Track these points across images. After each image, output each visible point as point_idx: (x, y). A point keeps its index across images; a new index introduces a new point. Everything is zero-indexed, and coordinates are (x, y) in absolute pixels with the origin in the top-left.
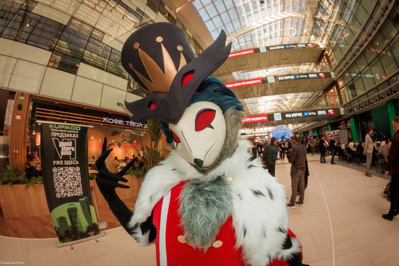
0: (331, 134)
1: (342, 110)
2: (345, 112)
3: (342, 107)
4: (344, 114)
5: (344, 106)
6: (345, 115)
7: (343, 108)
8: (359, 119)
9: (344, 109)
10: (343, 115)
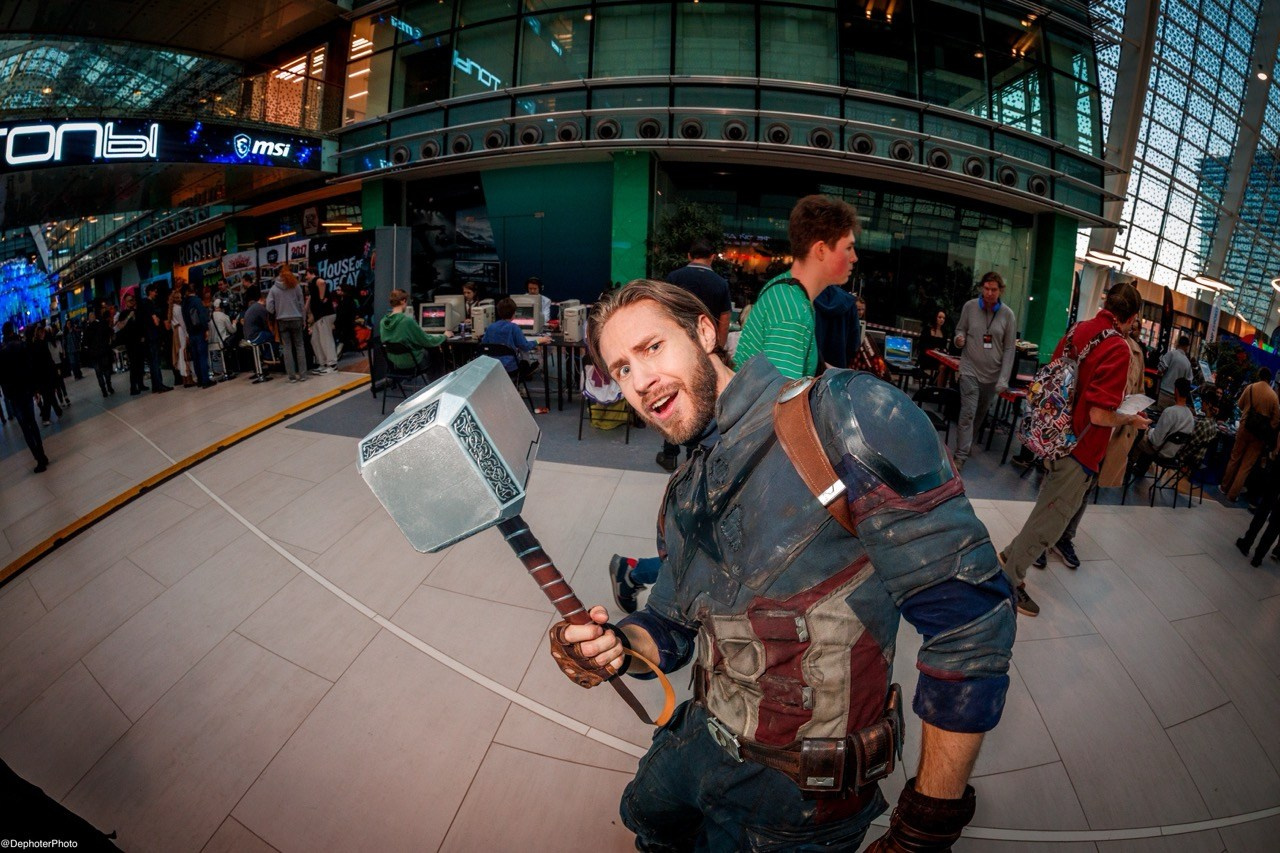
0: (254, 265)
1: (329, 150)
2: (339, 164)
3: (330, 138)
4: (334, 170)
5: (344, 138)
6: (339, 174)
7: (336, 145)
8: (405, 200)
9: (340, 150)
10: (330, 176)
